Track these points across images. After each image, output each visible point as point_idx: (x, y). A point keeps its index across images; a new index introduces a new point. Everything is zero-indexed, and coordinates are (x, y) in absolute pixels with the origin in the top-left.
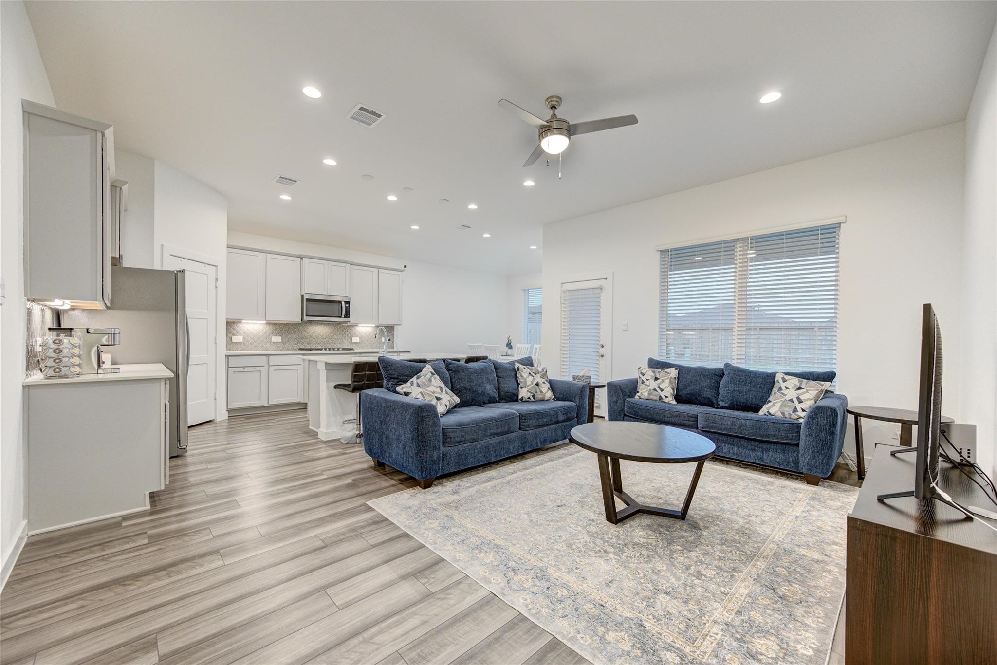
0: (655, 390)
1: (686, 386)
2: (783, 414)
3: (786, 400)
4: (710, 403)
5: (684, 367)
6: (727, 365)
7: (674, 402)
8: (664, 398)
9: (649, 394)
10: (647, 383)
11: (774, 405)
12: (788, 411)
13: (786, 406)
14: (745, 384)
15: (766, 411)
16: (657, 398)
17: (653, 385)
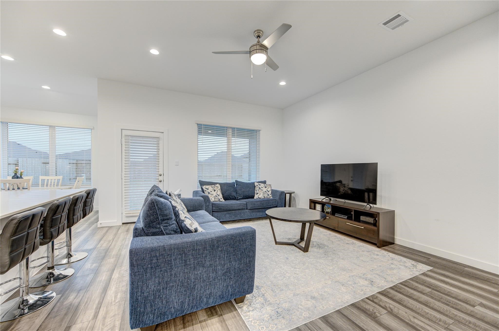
0: (216, 196)
1: (225, 192)
2: (264, 197)
3: (264, 192)
4: (234, 198)
5: (221, 183)
6: (236, 181)
7: (224, 201)
8: (220, 199)
9: (215, 199)
10: (212, 193)
11: (260, 194)
12: (266, 195)
13: (265, 194)
14: (247, 188)
15: (257, 197)
16: (218, 200)
17: (215, 194)
